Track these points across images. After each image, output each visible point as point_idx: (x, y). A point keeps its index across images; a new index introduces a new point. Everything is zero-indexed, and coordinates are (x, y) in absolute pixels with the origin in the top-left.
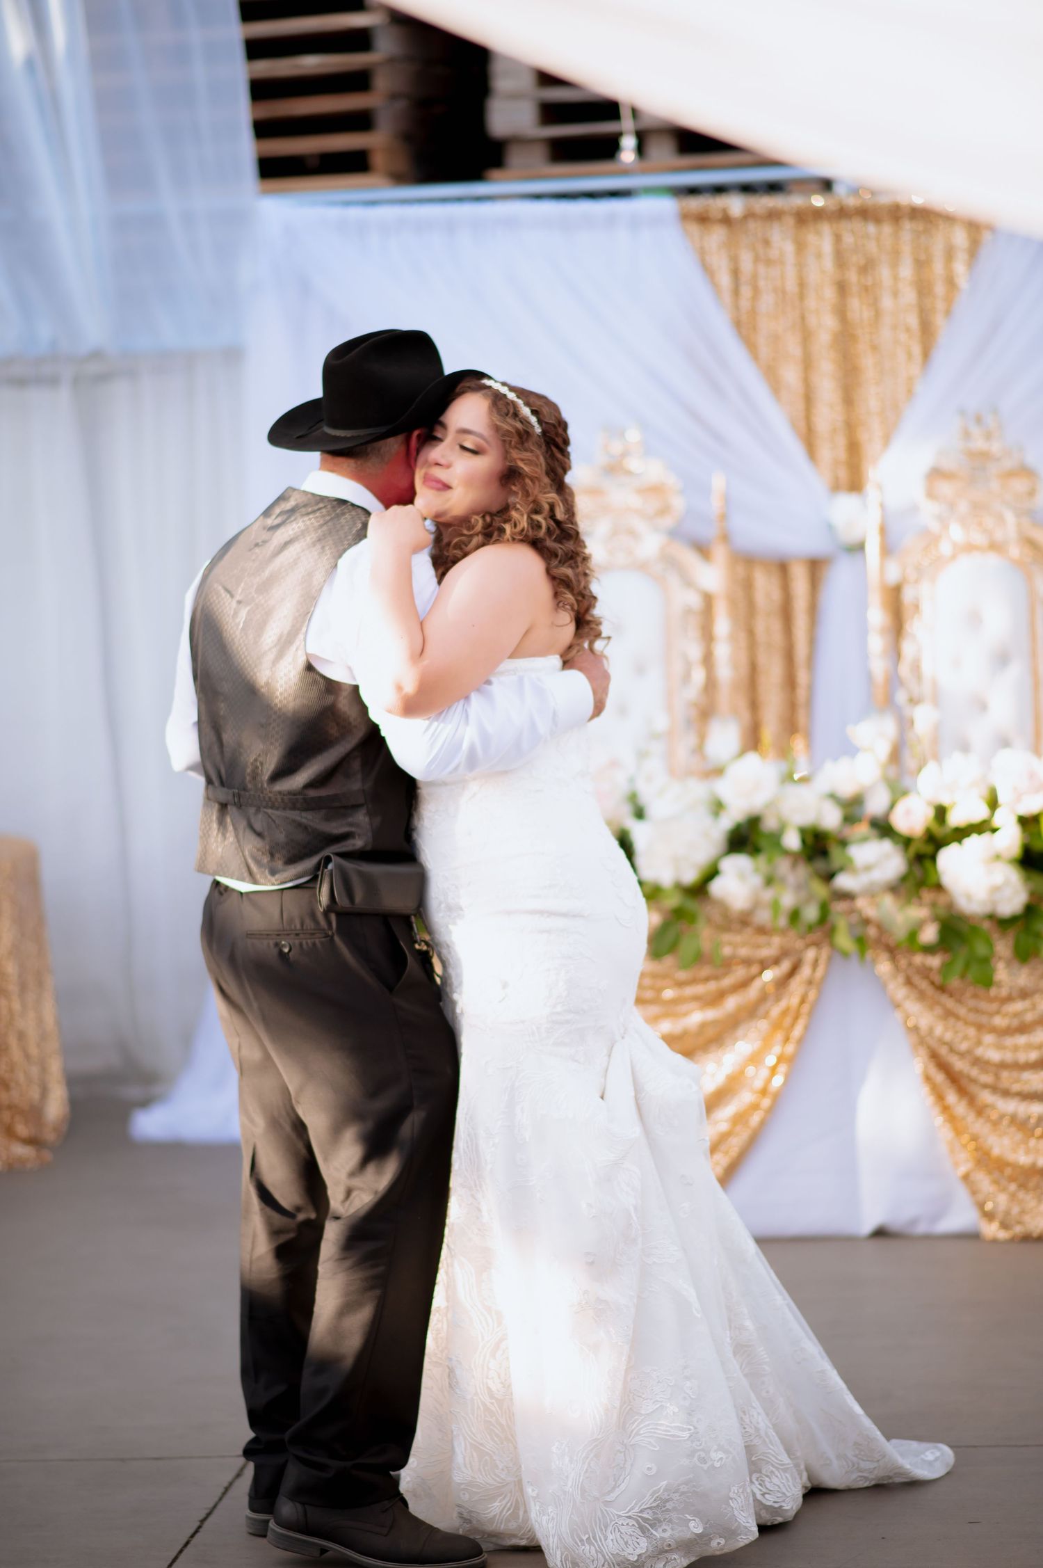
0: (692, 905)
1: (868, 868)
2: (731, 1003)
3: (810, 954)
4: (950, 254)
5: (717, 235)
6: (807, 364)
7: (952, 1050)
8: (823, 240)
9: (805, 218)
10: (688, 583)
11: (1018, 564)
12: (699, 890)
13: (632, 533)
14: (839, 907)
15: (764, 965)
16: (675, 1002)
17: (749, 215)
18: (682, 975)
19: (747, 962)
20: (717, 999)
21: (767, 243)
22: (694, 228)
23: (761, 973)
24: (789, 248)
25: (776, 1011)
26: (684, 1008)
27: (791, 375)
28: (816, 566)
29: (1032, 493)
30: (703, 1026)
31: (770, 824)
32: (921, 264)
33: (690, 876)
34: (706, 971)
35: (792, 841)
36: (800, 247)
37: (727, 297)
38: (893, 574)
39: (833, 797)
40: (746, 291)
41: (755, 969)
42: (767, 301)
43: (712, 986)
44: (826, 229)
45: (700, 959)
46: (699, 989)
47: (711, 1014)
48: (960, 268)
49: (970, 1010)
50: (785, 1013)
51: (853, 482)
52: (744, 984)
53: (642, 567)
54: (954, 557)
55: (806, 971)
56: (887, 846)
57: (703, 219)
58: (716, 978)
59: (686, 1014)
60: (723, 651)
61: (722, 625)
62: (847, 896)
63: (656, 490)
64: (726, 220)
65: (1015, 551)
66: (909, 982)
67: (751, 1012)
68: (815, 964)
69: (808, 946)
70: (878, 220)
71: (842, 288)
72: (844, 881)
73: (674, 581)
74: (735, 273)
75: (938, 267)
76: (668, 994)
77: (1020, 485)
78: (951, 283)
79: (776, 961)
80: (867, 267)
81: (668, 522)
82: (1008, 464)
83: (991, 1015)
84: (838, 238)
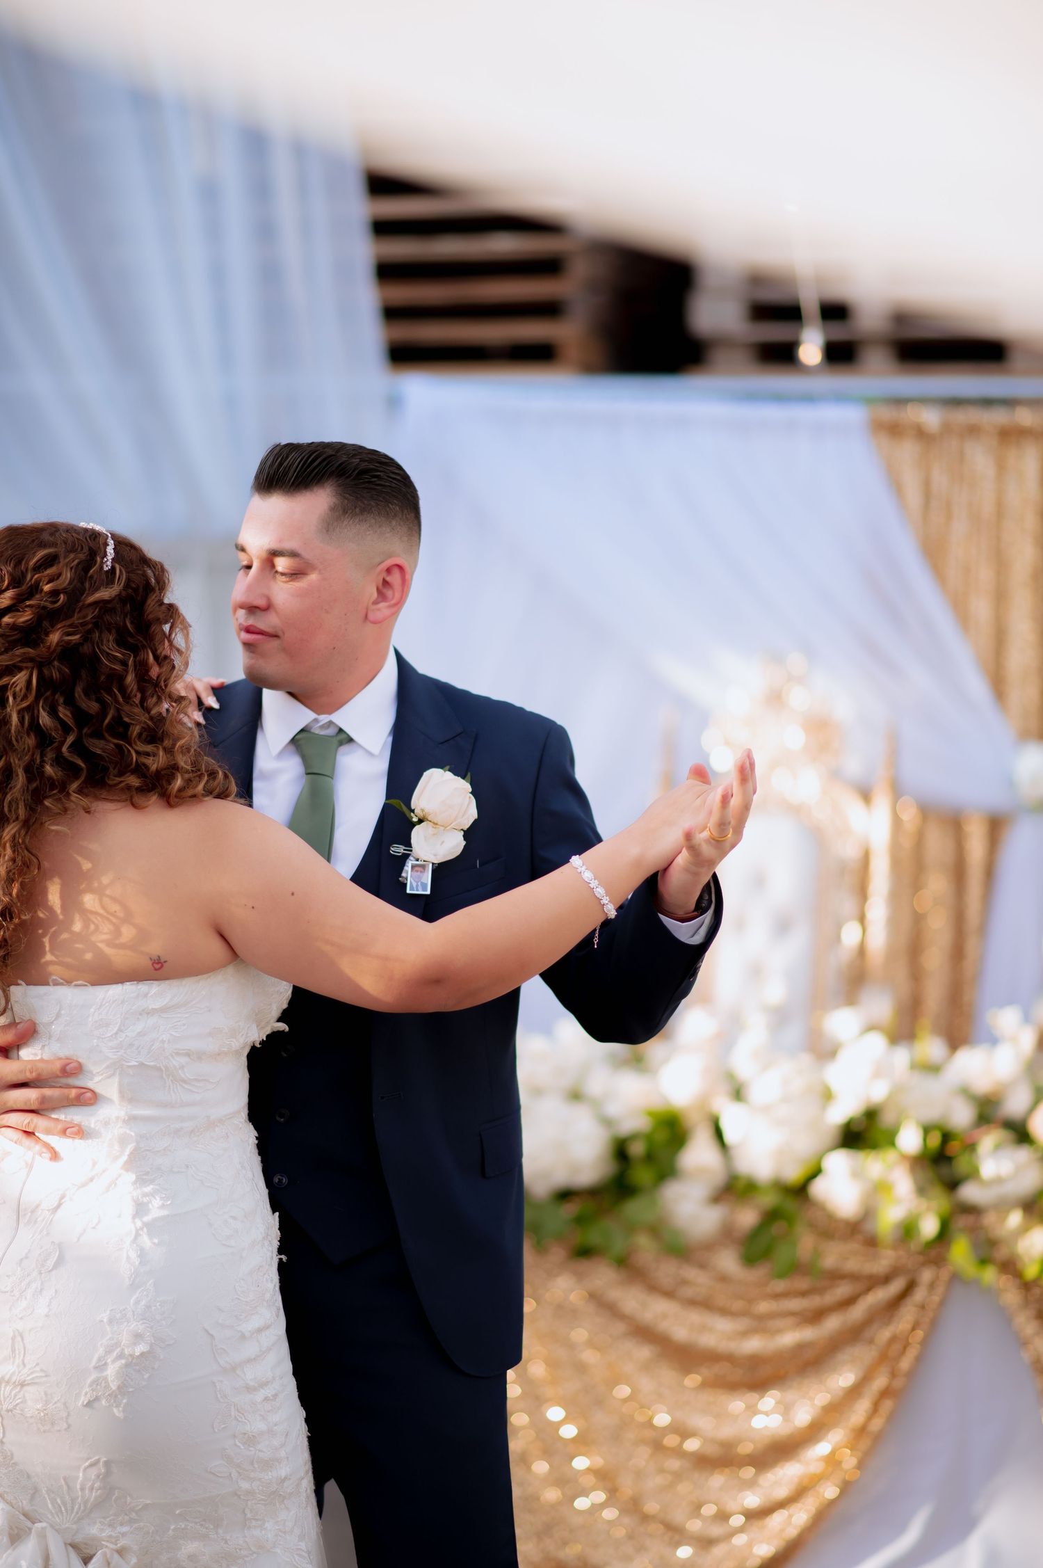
0: (790, 1205)
1: (998, 1181)
2: (833, 1323)
3: (927, 1275)
5: (907, 451)
6: (1000, 597)
8: (1026, 462)
9: (1009, 435)
10: (846, 832)
12: (799, 1190)
14: (962, 1221)
15: (871, 1284)
16: (772, 1316)
17: (947, 429)
18: (780, 1285)
19: (853, 1277)
20: (816, 1316)
21: (964, 459)
22: (884, 440)
23: (867, 1292)
24: (987, 466)
25: (884, 1334)
26: (779, 1323)
27: (982, 608)
28: (996, 826)
30: (800, 1347)
31: (887, 1119)
33: (793, 1174)
34: (802, 1283)
35: (910, 1140)
36: (1001, 467)
37: (917, 519)
39: (965, 1092)
40: (937, 511)
41: (859, 1287)
42: (960, 527)
43: (815, 1301)
44: (1031, 450)
45: (797, 1268)
46: (795, 1304)
47: (807, 1334)
50: (893, 1339)
52: (849, 1302)
55: (919, 1295)
56: (1023, 1155)
57: (893, 430)
59: (779, 1331)
61: (879, 883)
62: (971, 1210)
64: (921, 434)
67: (854, 1335)
68: (932, 1286)
69: (923, 1264)
72: (969, 1192)
74: (927, 491)
76: (764, 1307)
79: (886, 1279)
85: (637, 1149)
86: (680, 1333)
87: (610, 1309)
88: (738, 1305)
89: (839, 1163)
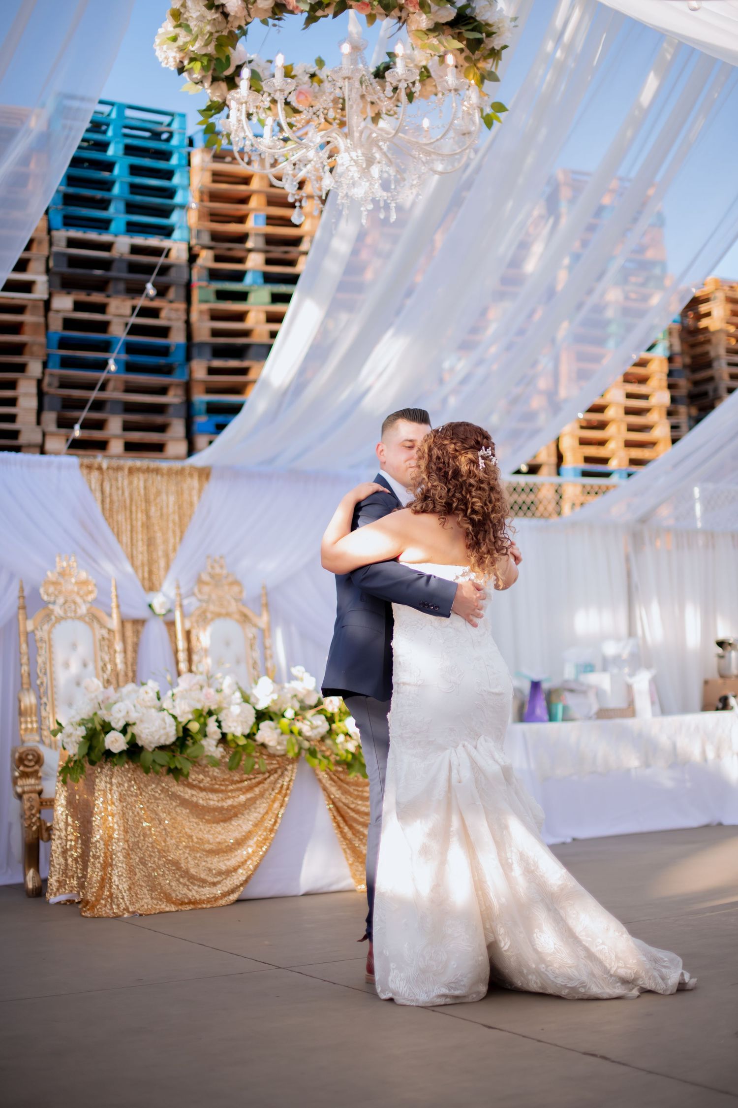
0: (249, 743)
2: (257, 790)
4: (191, 489)
5: (96, 474)
6: (133, 534)
7: (349, 808)
8: (139, 481)
9: (132, 471)
10: (102, 625)
11: (238, 621)
12: (250, 736)
13: (75, 603)
15: (271, 772)
16: (234, 791)
17: (108, 468)
20: (250, 788)
21: (117, 480)
22: (85, 471)
23: (269, 777)
24: (126, 482)
26: (237, 793)
28: (135, 624)
29: (241, 592)
32: (179, 493)
33: (247, 731)
35: (290, 714)
36: (131, 483)
37: (99, 502)
38: (188, 625)
39: (295, 697)
40: (108, 500)
41: (267, 775)
42: (117, 506)
44: (142, 477)
45: (247, 770)
46: (243, 785)
47: (249, 795)
48: (195, 498)
49: (354, 790)
51: (151, 587)
52: (263, 782)
53: (81, 618)
54: (212, 620)
56: (323, 717)
57: (90, 467)
58: (250, 779)
59: (238, 796)
60: (119, 659)
61: (118, 646)
63: (85, 583)
64: (100, 469)
65: (237, 616)
66: (331, 779)
67: (262, 795)
69: (288, 764)
70: (162, 475)
71: (147, 501)
73: (96, 625)
74: (102, 492)
75: (186, 496)
76: (232, 787)
77: (236, 589)
78: (191, 504)
80: (158, 493)
81: (90, 598)
82: (230, 579)
83: (362, 791)
84: (145, 481)
85: (194, 727)
86: (201, 802)
87: (174, 796)
88: (223, 788)
89: (265, 725)
